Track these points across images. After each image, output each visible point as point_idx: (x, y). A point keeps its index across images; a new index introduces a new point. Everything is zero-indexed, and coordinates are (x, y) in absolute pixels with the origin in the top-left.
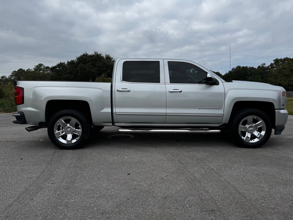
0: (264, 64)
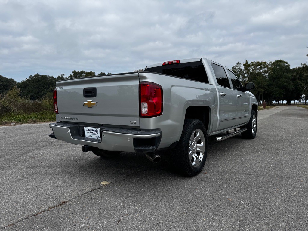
0: (63, 75)
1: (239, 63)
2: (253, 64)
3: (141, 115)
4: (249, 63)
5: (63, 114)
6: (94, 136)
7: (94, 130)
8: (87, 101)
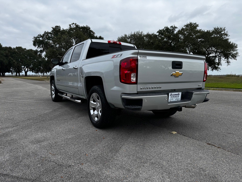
5: (144, 84)
6: (175, 99)
7: (176, 95)
8: (175, 72)
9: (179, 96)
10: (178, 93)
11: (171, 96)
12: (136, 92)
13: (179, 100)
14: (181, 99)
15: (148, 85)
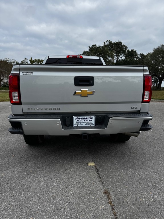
1: (26, 59)
2: (36, 61)
3: (143, 101)
4: (33, 59)
5: (31, 104)
6: (86, 123)
7: (86, 118)
8: (81, 90)
9: (91, 121)
10: (89, 117)
11: (77, 120)
12: (22, 114)
13: (92, 125)
14: (96, 124)
15: (38, 105)
